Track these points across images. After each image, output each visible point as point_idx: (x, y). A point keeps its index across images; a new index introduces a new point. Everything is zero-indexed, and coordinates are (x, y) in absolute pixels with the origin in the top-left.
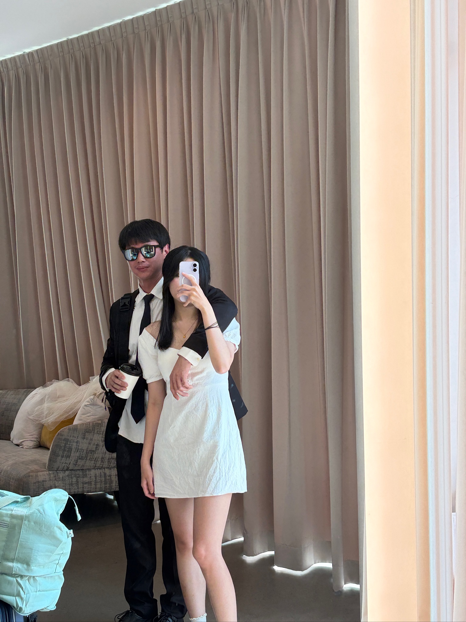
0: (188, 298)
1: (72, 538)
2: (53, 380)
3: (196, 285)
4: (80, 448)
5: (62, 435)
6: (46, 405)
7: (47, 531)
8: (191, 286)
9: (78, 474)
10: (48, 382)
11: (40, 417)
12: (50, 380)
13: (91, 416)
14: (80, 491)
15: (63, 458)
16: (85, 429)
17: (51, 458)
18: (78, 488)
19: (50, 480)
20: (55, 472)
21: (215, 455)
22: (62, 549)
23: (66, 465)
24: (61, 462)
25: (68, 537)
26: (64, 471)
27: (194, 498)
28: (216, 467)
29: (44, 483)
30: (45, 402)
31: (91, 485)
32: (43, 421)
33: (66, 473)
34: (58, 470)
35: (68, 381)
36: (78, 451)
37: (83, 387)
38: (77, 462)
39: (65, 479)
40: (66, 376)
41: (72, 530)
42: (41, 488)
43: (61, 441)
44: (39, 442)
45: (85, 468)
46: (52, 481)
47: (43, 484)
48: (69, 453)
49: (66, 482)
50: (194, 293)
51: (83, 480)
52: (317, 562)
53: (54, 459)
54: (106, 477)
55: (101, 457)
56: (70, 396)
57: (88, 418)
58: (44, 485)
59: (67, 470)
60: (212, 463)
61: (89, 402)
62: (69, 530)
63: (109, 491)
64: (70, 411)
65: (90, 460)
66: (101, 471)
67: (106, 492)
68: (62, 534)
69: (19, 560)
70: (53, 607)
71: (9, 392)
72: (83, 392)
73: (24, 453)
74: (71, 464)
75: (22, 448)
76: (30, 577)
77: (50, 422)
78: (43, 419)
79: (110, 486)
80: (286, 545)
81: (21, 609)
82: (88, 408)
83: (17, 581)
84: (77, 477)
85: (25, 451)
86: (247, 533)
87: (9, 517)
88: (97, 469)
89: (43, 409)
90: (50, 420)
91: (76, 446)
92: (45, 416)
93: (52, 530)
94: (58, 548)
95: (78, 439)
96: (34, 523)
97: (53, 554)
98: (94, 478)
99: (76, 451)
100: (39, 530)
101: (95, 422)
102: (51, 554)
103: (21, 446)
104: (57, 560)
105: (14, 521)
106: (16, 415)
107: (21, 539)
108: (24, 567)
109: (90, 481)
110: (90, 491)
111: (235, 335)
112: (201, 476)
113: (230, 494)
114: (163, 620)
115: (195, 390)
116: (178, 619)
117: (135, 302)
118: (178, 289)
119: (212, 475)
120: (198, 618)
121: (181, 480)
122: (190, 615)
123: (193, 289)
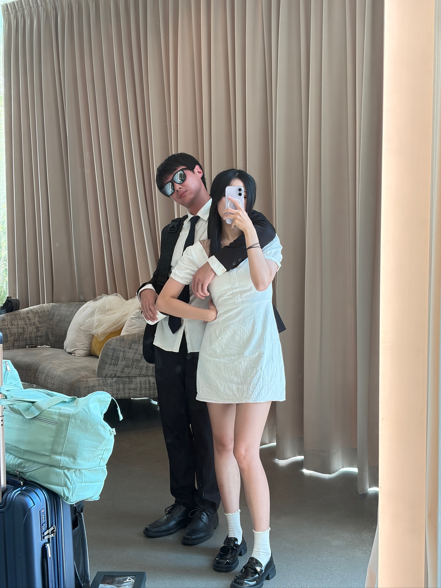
0: (233, 221)
1: (114, 435)
2: (103, 295)
3: (240, 209)
4: (126, 357)
5: (110, 345)
6: (96, 317)
7: (91, 429)
8: (236, 209)
9: (125, 381)
10: (98, 297)
11: (90, 328)
12: (100, 295)
13: (137, 328)
14: (127, 396)
15: (111, 366)
16: (131, 340)
17: (100, 365)
18: (125, 394)
19: (99, 385)
20: (104, 378)
21: (259, 366)
22: (105, 445)
23: (114, 372)
24: (109, 369)
25: (111, 434)
26: (112, 377)
27: (237, 404)
28: (260, 376)
30: (95, 314)
31: (137, 391)
32: (94, 332)
34: (107, 376)
35: (117, 295)
37: (130, 301)
38: (124, 370)
39: (113, 385)
40: (115, 291)
43: (109, 351)
44: (90, 351)
45: (131, 375)
46: (101, 387)
47: (93, 389)
48: (117, 362)
49: (114, 388)
50: (238, 217)
51: (129, 386)
52: (345, 467)
53: (102, 367)
54: (151, 384)
55: (146, 366)
56: (118, 310)
57: (133, 329)
59: (114, 377)
60: (256, 373)
61: (135, 315)
62: (112, 428)
63: (153, 397)
64: (118, 323)
65: (135, 368)
66: (146, 378)
67: (151, 398)
68: (106, 432)
69: (66, 454)
70: (97, 498)
71: (63, 304)
72: (130, 306)
73: (77, 361)
74: (118, 371)
75: (74, 356)
76: (76, 469)
77: (100, 333)
78: (93, 330)
79: (154, 393)
80: (315, 450)
81: (67, 498)
82: (135, 321)
83: (64, 473)
84: (124, 384)
85: (77, 358)
86: (278, 439)
87: (57, 415)
88: (142, 376)
89: (93, 321)
90: (99, 331)
91: (123, 356)
92: (95, 327)
93: (96, 428)
94: (101, 444)
95: (125, 349)
96: (80, 422)
97: (97, 449)
98: (139, 385)
99: (123, 360)
100: (84, 428)
101: (140, 334)
102: (95, 449)
103: (73, 355)
104: (100, 455)
105: (62, 419)
106: (69, 325)
107: (68, 436)
108: (71, 461)
109: (136, 387)
110: (135, 397)
111: (275, 254)
112: (245, 384)
113: (271, 401)
114: (199, 514)
115: (244, 306)
116: (212, 514)
117: (183, 224)
118: (224, 212)
119: (256, 383)
120: (233, 514)
121: (226, 387)
122: (226, 511)
123: (238, 214)
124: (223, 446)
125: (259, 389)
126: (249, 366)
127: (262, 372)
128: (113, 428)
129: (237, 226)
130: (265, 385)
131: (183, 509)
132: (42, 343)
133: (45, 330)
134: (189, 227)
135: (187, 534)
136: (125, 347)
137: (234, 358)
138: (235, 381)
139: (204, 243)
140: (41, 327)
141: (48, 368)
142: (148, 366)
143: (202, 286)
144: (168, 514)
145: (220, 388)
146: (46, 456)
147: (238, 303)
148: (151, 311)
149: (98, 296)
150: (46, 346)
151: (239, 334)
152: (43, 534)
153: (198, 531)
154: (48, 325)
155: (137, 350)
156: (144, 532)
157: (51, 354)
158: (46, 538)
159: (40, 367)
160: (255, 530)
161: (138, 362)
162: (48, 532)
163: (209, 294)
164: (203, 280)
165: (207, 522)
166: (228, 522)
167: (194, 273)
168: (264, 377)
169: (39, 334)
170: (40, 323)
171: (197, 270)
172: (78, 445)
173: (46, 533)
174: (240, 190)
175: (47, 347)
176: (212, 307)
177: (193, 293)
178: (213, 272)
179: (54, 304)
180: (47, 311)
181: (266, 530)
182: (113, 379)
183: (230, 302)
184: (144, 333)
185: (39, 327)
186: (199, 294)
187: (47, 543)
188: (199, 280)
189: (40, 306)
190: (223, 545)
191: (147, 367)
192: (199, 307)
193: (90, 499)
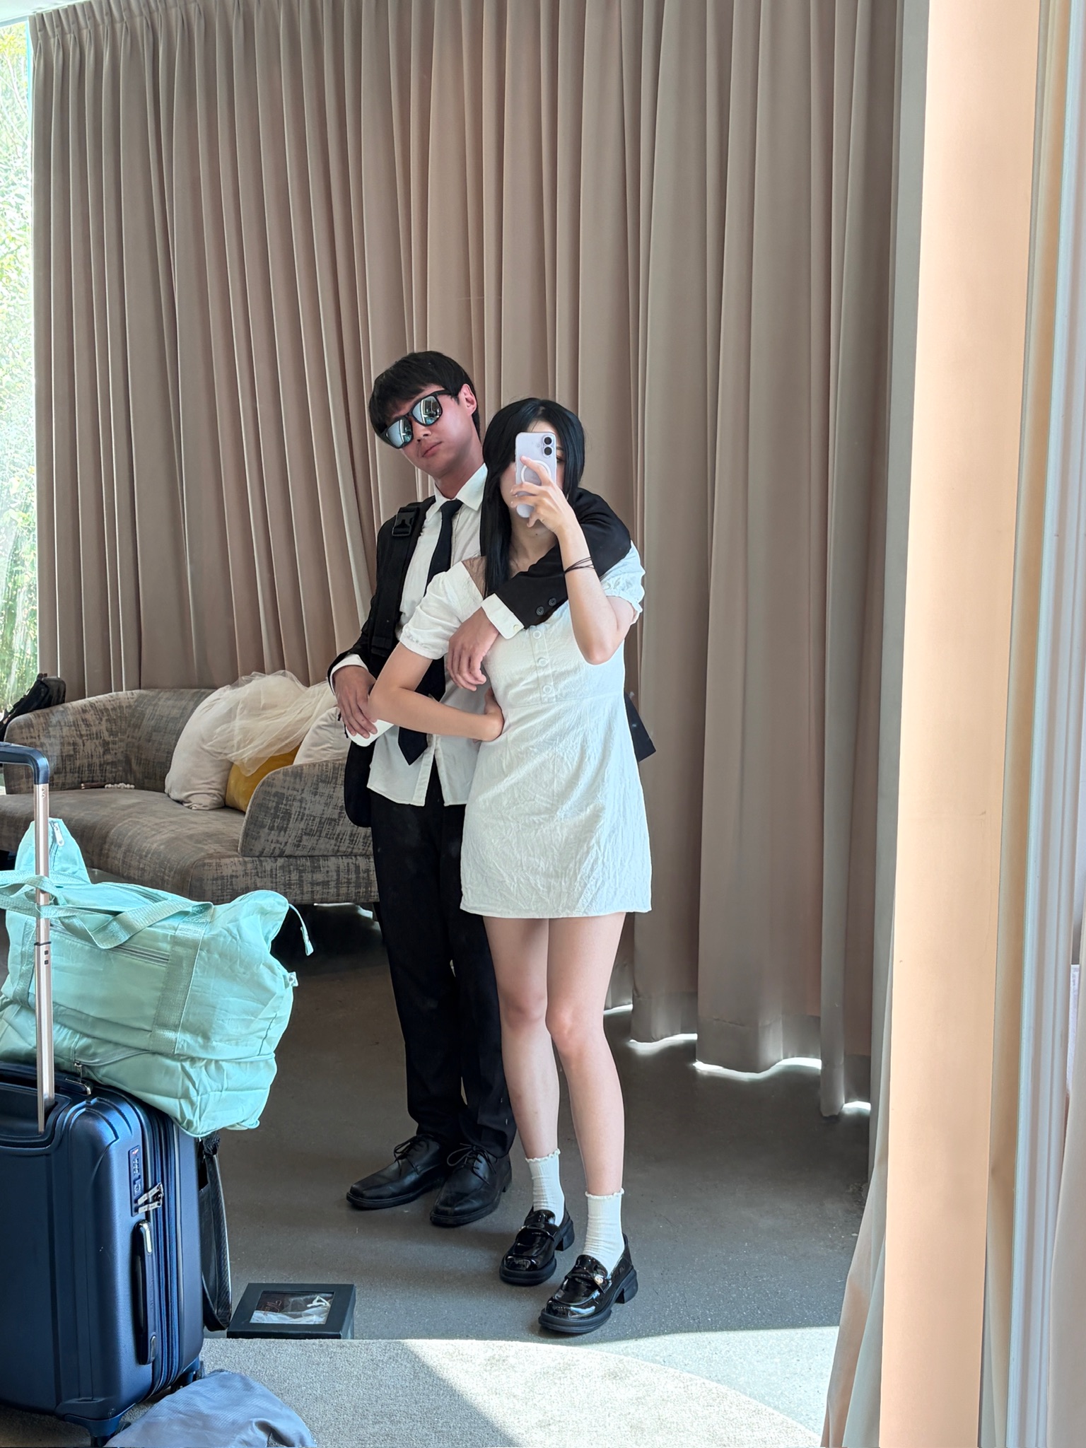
0: (533, 509)
1: (294, 988)
2: (253, 673)
3: (549, 484)
4: (307, 812)
5: (271, 785)
6: (238, 723)
7: (244, 973)
8: (540, 485)
9: (303, 866)
10: (243, 678)
11: (226, 747)
12: (247, 673)
13: (331, 750)
14: (306, 898)
15: (273, 832)
16: (318, 776)
17: (249, 829)
18: (302, 894)
19: (246, 874)
20: (256, 859)
21: (593, 836)
22: (275, 1009)
23: (279, 845)
24: (268, 840)
25: (287, 986)
26: (274, 857)
27: (550, 919)
28: (597, 859)
29: (234, 880)
30: (236, 716)
31: (329, 888)
32: (232, 756)
33: (278, 862)
34: (263, 855)
35: (284, 675)
36: (302, 819)
37: (314, 689)
38: (300, 841)
39: (276, 875)
40: (280, 665)
41: (294, 973)
42: (227, 889)
43: (268, 798)
44: (224, 798)
45: (316, 853)
46: (249, 877)
47: (232, 882)
48: (285, 823)
49: (278, 880)
50: (546, 500)
51: (312, 877)
52: (790, 1055)
53: (254, 833)
54: (360, 873)
55: (349, 832)
56: (287, 707)
57: (323, 752)
58: (234, 883)
59: (281, 856)
60: (588, 852)
61: (326, 720)
62: (289, 972)
63: (365, 902)
64: (287, 738)
65: (326, 837)
66: (350, 861)
67: (358, 904)
68: (275, 980)
69: (187, 1028)
70: (253, 1123)
71: (162, 693)
72: (315, 699)
73: (194, 819)
74: (288, 844)
75: (188, 807)
76: (210, 1061)
77: (246, 759)
78: (233, 752)
79: (366, 892)
80: (724, 1021)
81: (190, 1123)
82: (325, 732)
83: (183, 1068)
84: (301, 872)
85: (195, 814)
86: (639, 996)
87: (169, 943)
88: (342, 856)
89: (232, 731)
90: (245, 754)
91: (298, 810)
92: (235, 745)
93: (255, 971)
94: (265, 1006)
95: (303, 795)
96: (220, 956)
97: (256, 1018)
98: (335, 874)
99: (299, 819)
100: (229, 970)
101: (338, 762)
102: (253, 1018)
103: (186, 805)
104: (263, 1030)
105: (179, 950)
106: (177, 740)
107: (193, 987)
108: (199, 1043)
109: (326, 879)
110: (325, 900)
111: (629, 584)
112: (563, 876)
113: (623, 913)
114: (469, 1158)
115: (562, 706)
116: (497, 1158)
117: (425, 518)
118: (514, 491)
119: (587, 875)
120: (544, 1158)
121: (522, 884)
122: (528, 1153)
123: (545, 494)
124: (521, 1012)
125: (596, 886)
126: (572, 837)
127: (600, 849)
128: (292, 971)
129: (541, 520)
130: (609, 878)
131: (434, 1147)
132: (115, 778)
133: (122, 750)
134: (437, 524)
135: (445, 1203)
136: (303, 790)
137: (539, 820)
138: (542, 868)
139: (472, 565)
140: (114, 743)
141: (129, 834)
142: (354, 833)
143: (470, 661)
144: (400, 1158)
145: (509, 886)
146: (144, 1032)
147: (548, 700)
148: (362, 713)
149: (242, 676)
150: (126, 786)
151: (551, 767)
152: (136, 1201)
153: (467, 1195)
154: (130, 740)
155: (330, 797)
156: (348, 1198)
157: (139, 803)
158: (142, 1210)
159: (113, 831)
160: (589, 1193)
161: (333, 824)
162: (146, 1199)
163: (483, 679)
164: (471, 647)
165: (487, 1176)
166: (533, 1178)
167: (452, 634)
168: (605, 860)
169: (109, 758)
170: (111, 733)
171: (458, 626)
172: (215, 1008)
173: (141, 1201)
174: (548, 441)
175: (126, 788)
176: (492, 709)
177: (450, 678)
178: (492, 630)
179: (143, 691)
180: (127, 707)
181: (615, 1194)
182: (276, 860)
183: (531, 698)
184: (346, 761)
185: (108, 743)
186: (464, 679)
187: (143, 1221)
188: (463, 648)
189: (112, 697)
190: (523, 1228)
191: (351, 835)
192: (464, 711)
193: (238, 1126)
